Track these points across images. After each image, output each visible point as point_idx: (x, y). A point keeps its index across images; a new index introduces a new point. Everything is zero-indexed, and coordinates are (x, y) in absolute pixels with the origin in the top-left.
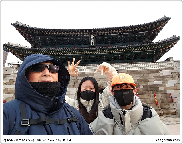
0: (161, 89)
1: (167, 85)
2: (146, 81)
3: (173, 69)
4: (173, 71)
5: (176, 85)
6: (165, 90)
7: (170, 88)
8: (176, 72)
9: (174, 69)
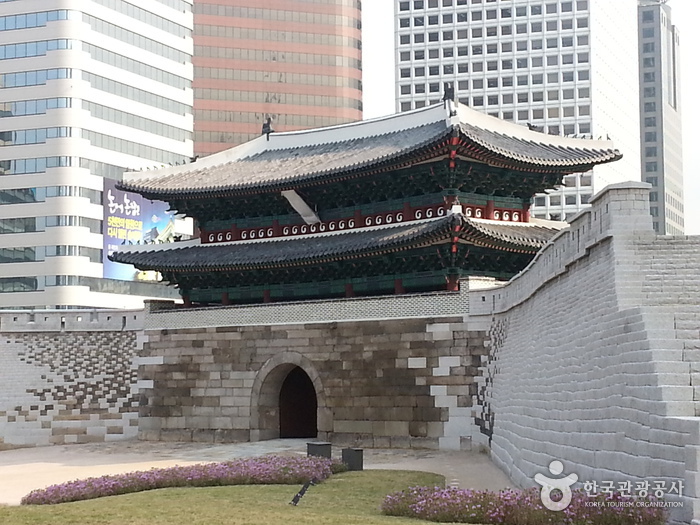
0: (420, 381)
1: (436, 372)
2: (392, 356)
3: (460, 320)
4: (458, 327)
5: (456, 372)
6: (428, 387)
7: (440, 380)
8: (464, 329)
9: (462, 318)
